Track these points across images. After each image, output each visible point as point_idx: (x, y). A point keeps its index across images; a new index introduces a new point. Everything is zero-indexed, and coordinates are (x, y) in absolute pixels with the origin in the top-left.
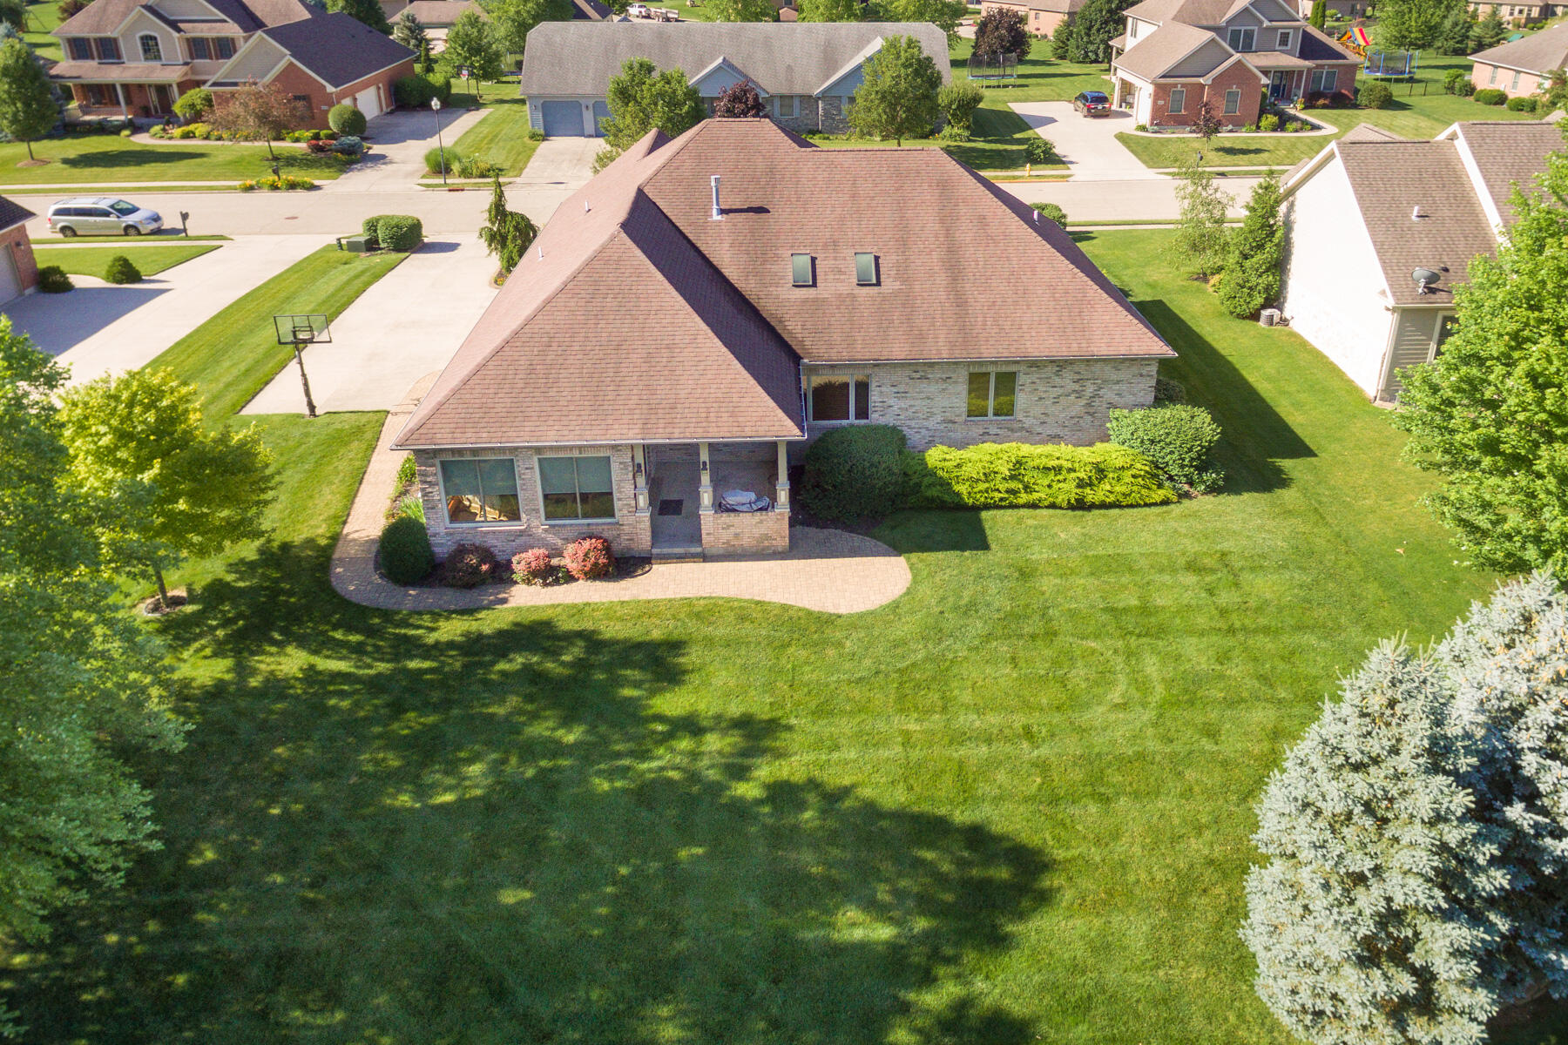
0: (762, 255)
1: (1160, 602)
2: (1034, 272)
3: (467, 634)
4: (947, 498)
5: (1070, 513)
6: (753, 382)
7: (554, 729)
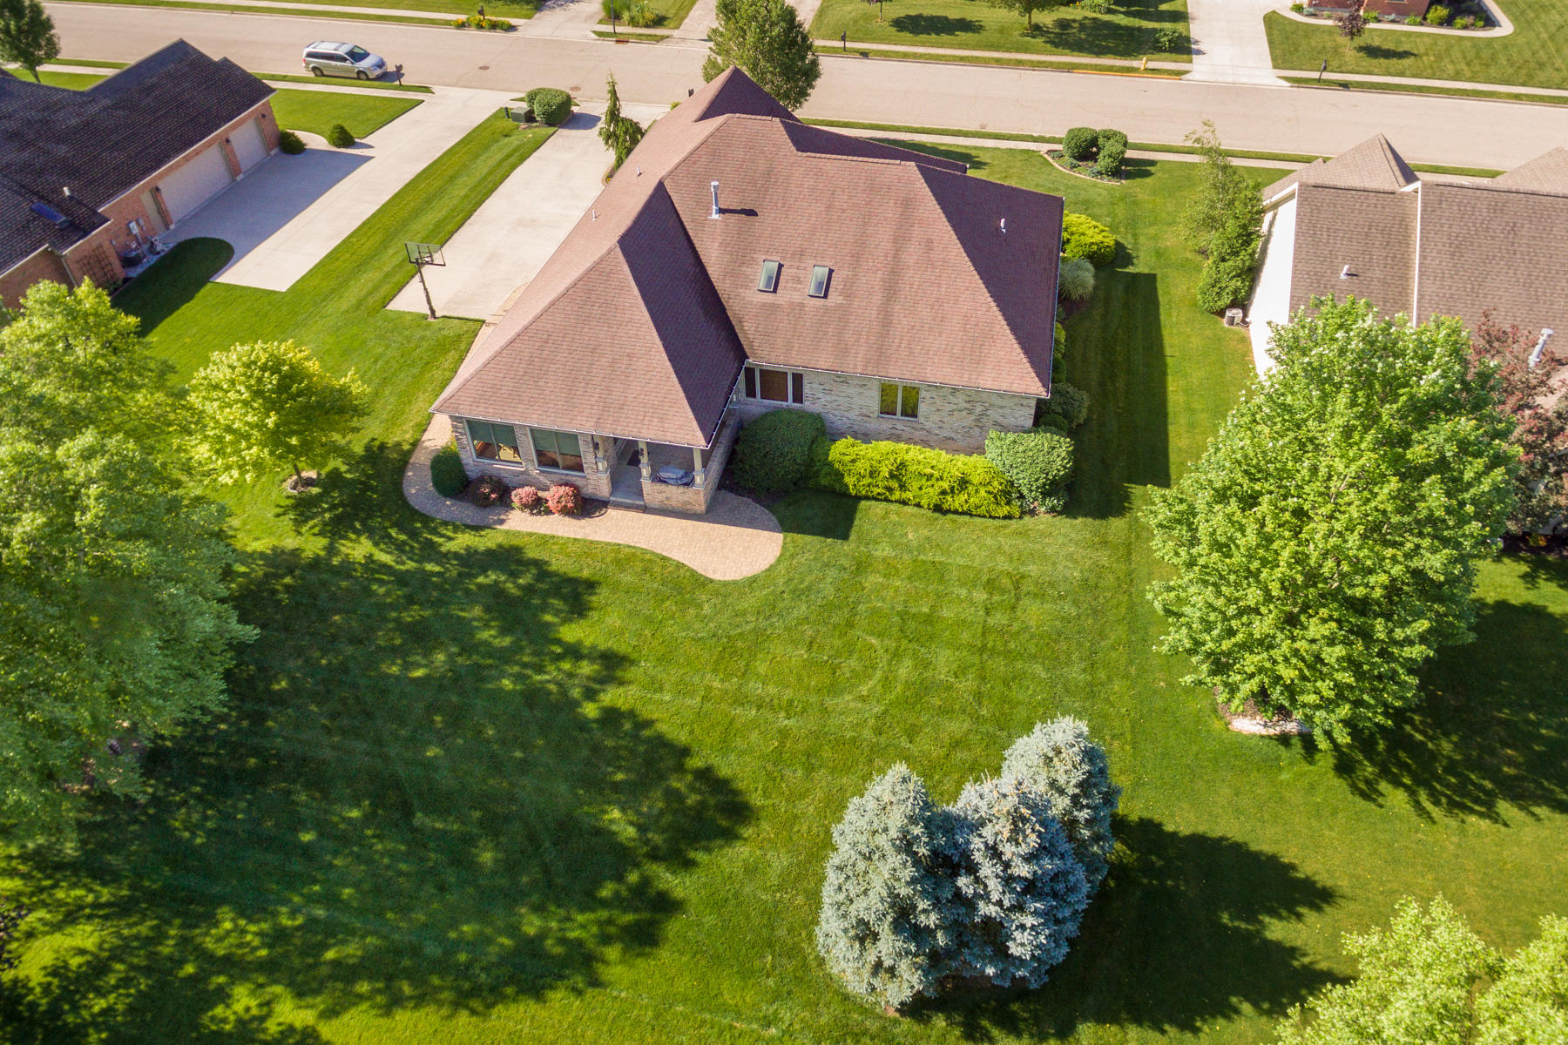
0: (741, 257)
1: (945, 613)
2: (956, 301)
3: (468, 549)
4: (837, 487)
5: (930, 513)
6: (682, 395)
7: (495, 637)
